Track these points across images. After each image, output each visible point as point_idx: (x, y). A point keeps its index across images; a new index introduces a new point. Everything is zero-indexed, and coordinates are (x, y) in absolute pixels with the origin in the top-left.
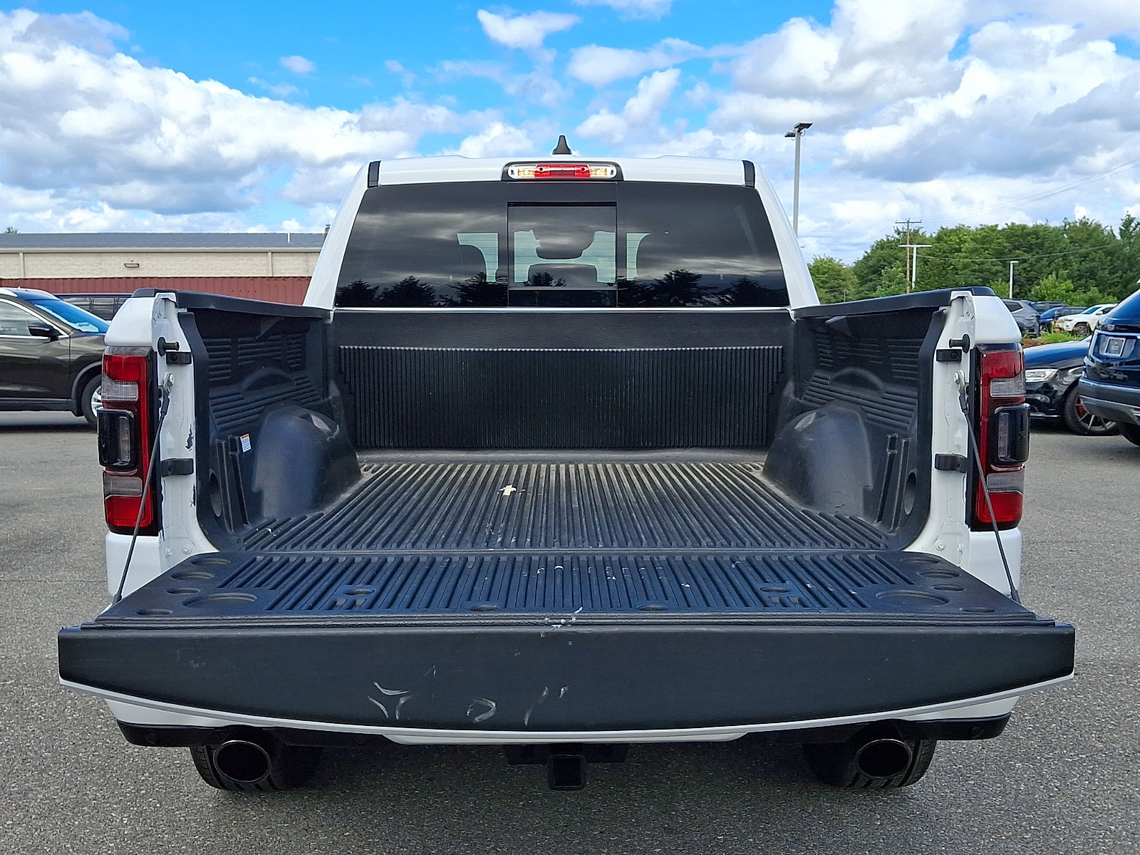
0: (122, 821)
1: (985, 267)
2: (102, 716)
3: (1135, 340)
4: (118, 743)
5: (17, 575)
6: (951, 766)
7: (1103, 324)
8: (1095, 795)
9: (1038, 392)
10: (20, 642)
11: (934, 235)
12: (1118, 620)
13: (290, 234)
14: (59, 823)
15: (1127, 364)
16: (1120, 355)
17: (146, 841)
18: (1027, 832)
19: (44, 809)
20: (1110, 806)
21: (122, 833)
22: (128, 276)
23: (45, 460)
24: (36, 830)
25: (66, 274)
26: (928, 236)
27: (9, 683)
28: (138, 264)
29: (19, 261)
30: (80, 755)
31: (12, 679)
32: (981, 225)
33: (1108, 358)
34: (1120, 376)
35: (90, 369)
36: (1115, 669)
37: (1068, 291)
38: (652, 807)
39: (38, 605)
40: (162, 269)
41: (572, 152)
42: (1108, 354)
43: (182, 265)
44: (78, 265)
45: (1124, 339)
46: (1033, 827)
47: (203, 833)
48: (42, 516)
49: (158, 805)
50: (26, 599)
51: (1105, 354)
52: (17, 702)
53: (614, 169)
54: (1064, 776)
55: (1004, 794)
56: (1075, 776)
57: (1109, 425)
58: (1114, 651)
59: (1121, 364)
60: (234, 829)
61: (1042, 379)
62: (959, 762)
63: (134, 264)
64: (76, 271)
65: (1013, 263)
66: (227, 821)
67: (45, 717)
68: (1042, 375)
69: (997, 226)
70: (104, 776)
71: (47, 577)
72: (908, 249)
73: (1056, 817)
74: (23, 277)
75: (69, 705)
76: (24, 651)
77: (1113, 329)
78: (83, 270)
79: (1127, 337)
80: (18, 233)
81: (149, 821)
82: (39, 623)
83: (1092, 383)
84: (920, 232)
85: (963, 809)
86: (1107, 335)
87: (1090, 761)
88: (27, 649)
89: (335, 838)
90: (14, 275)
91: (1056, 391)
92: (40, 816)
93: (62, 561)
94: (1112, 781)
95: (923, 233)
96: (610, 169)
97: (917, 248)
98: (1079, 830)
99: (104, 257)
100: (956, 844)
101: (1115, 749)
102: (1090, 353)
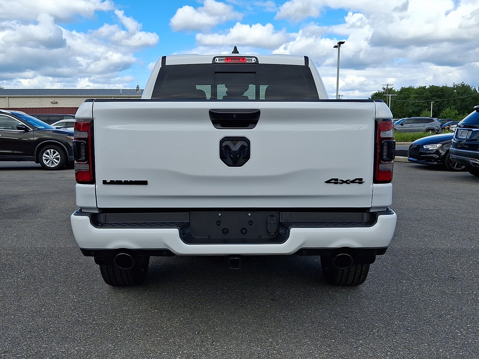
0: (73, 297)
1: (420, 104)
2: (62, 266)
3: (471, 132)
4: (69, 274)
5: (21, 220)
6: (379, 281)
7: (459, 125)
8: (431, 291)
9: (434, 153)
10: (27, 242)
11: (399, 91)
12: (452, 236)
13: (122, 89)
14: (50, 298)
15: (469, 141)
16: (465, 138)
17: (83, 303)
18: (404, 302)
19: (44, 294)
20: (436, 294)
21: (74, 301)
22: (53, 107)
23: (25, 180)
24: (42, 300)
25: (26, 106)
26: (396, 91)
27: (25, 255)
28: (57, 102)
29: (6, 101)
30: (55, 277)
31: (25, 254)
32: (419, 86)
33: (461, 139)
34: (466, 147)
35: (42, 144)
36: (447, 252)
37: (456, 115)
38: (267, 293)
39: (31, 230)
40: (67, 104)
41: (239, 53)
42: (461, 137)
43: (76, 102)
44: (31, 103)
45: (467, 131)
46: (406, 300)
47: (104, 301)
48: (28, 200)
49: (86, 292)
50: (26, 228)
51: (460, 137)
52: (29, 261)
53: (255, 59)
54: (420, 285)
55: (397, 290)
56: (425, 285)
57: (463, 167)
58: (448, 246)
59: (467, 141)
60: (115, 299)
61: (436, 148)
62: (382, 280)
63: (55, 102)
64: (30, 105)
65: (433, 103)
66: (112, 297)
67: (40, 266)
68: (436, 147)
69: (426, 86)
70: (65, 284)
71: (33, 221)
72: (387, 96)
73: (415, 297)
74: (8, 107)
75: (49, 262)
76: (29, 245)
77: (463, 127)
78: (33, 104)
79: (469, 130)
80: (4, 89)
81: (83, 297)
82: (33, 236)
83: (454, 149)
84: (393, 89)
85: (381, 295)
86: (461, 129)
87: (431, 280)
88: (30, 244)
89: (152, 302)
90: (4, 106)
91: (441, 153)
92: (43, 296)
93: (38, 216)
94: (438, 287)
95: (394, 90)
96: (253, 59)
97: (391, 96)
98: (423, 301)
99: (42, 99)
100: (377, 305)
101: (441, 277)
102: (454, 137)
